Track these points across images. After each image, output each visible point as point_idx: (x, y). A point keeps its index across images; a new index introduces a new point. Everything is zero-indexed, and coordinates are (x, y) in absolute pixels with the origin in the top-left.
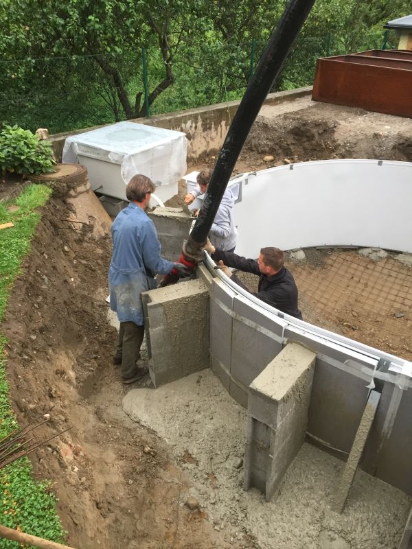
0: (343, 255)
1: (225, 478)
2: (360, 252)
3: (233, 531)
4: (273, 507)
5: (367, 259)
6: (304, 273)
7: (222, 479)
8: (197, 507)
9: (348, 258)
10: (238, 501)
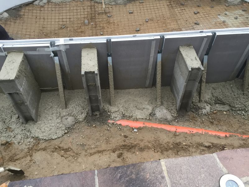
0: (27, 8)
1: (15, 125)
2: (34, 3)
3: (28, 141)
4: (40, 122)
5: (39, 6)
6: (12, 23)
7: (13, 126)
8: (7, 142)
9: (30, 8)
10: (24, 130)
